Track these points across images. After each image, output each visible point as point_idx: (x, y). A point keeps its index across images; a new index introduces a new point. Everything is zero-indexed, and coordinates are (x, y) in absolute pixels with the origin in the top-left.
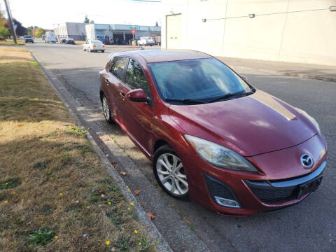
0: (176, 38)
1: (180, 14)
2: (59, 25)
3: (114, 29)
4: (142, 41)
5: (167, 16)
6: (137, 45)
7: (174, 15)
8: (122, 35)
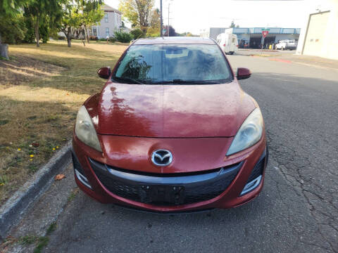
0: (317, 40)
1: (329, 11)
2: (204, 30)
3: (252, 32)
4: (282, 44)
5: (311, 15)
6: (274, 49)
7: (321, 13)
8: (260, 39)
